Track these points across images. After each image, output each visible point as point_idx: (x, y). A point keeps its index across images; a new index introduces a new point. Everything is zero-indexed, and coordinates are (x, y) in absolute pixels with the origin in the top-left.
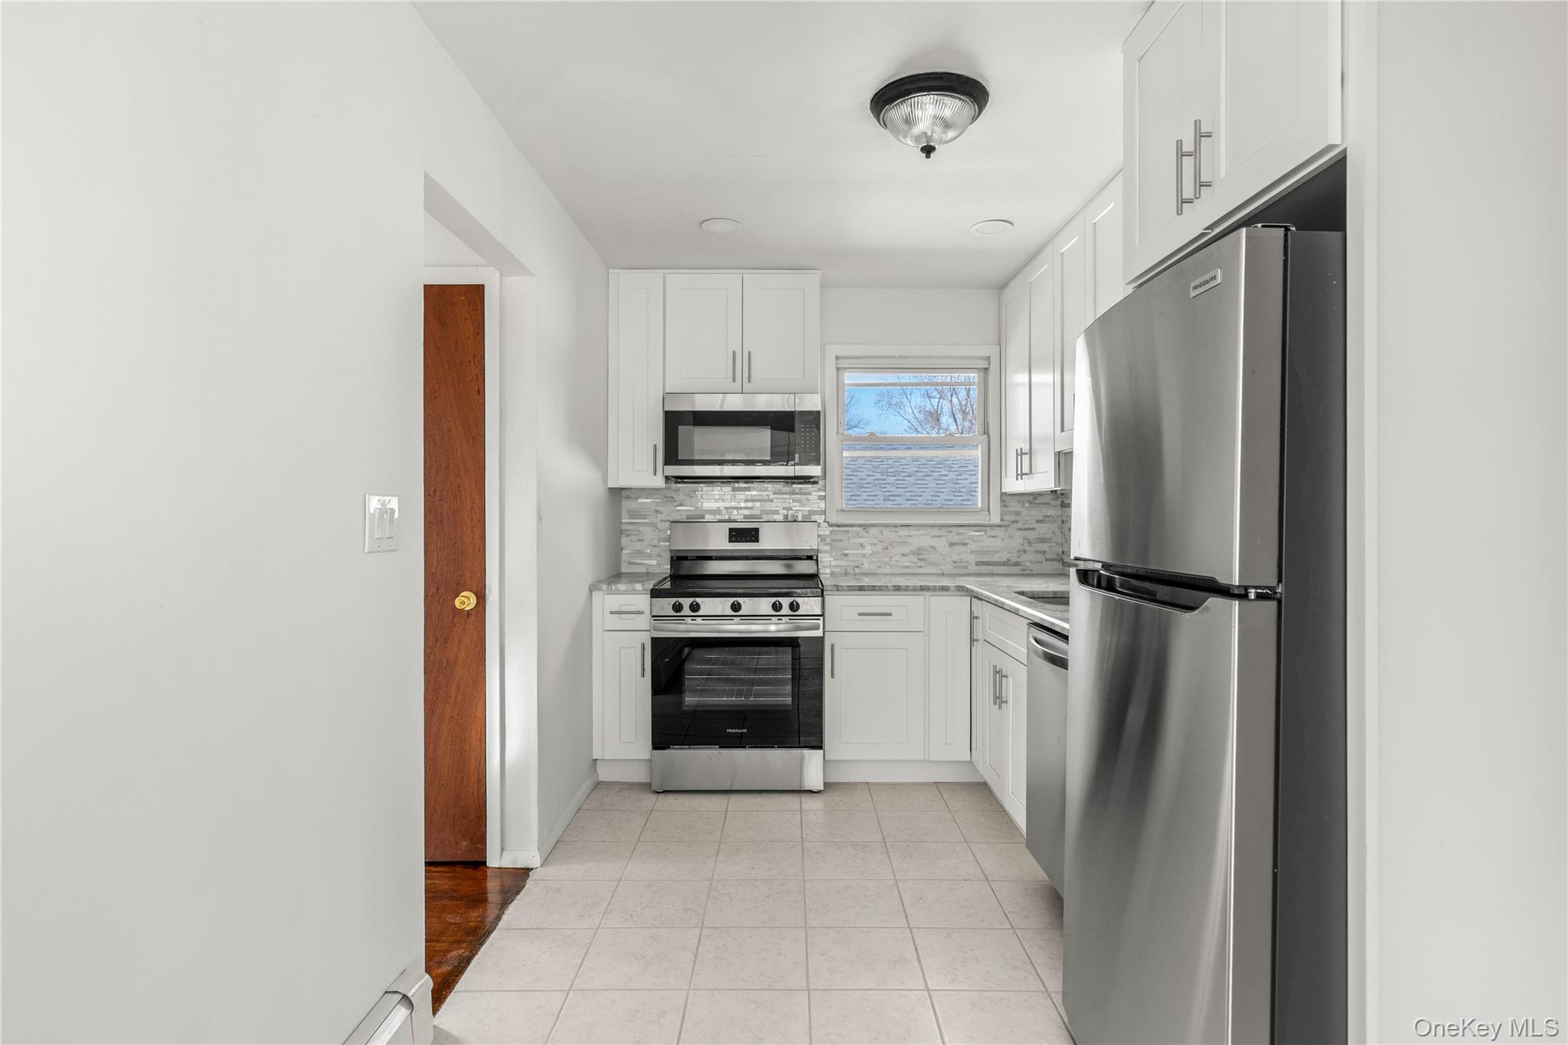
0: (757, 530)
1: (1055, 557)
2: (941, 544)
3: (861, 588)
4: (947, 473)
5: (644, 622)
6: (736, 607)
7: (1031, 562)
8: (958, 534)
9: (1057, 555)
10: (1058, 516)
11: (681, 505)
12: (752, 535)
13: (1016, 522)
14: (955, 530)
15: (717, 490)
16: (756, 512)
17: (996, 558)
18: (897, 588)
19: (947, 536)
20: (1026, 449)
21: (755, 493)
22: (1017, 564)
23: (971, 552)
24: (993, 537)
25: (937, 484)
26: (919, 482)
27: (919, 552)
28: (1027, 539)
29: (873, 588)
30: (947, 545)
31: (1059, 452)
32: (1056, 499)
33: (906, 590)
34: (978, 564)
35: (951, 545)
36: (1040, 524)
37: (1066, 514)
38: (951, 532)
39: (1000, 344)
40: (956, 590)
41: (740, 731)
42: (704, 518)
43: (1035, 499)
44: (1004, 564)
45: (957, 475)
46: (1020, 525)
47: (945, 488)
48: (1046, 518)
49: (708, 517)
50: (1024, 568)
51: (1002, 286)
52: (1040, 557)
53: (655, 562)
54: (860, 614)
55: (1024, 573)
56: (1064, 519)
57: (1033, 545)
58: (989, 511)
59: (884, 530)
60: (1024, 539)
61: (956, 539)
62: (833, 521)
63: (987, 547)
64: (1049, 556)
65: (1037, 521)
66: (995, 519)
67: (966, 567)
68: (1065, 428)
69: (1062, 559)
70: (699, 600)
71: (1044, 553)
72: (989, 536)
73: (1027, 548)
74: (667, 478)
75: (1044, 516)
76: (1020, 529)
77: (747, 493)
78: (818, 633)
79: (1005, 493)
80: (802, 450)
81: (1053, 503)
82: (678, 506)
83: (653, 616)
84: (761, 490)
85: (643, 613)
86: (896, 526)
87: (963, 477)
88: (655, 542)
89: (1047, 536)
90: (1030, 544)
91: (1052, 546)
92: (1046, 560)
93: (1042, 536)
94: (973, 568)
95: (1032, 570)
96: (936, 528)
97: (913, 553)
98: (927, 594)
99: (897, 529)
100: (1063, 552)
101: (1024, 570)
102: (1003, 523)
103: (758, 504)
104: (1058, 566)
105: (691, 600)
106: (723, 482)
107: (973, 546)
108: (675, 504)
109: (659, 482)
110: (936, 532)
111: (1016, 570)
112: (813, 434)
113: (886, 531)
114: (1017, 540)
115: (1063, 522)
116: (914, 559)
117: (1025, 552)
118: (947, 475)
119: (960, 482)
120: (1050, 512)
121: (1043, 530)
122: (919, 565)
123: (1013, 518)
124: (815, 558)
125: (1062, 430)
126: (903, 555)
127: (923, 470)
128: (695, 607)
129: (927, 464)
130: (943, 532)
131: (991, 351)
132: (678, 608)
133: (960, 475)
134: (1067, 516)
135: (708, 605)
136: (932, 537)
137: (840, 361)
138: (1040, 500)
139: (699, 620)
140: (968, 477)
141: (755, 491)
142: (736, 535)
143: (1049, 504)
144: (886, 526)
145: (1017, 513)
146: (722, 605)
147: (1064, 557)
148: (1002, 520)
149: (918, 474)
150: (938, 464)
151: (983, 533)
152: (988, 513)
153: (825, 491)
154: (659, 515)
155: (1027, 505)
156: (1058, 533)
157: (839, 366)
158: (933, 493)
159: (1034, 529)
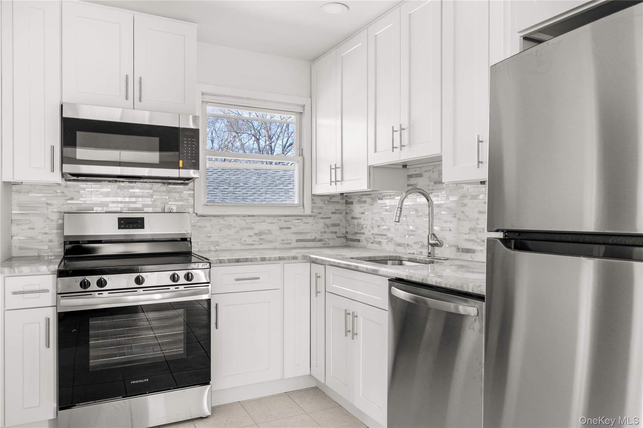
0: (142, 219)
1: (342, 235)
2: (274, 228)
3: (238, 261)
4: (227, 187)
5: (49, 299)
6: (139, 281)
7: (328, 239)
8: (285, 221)
9: (343, 234)
10: (343, 210)
11: (72, 199)
12: (138, 223)
13: (320, 213)
14: (283, 218)
15: (107, 188)
16: (139, 205)
17: (308, 237)
18: (263, 259)
19: (278, 223)
20: (339, 165)
21: (138, 191)
22: (320, 240)
23: (294, 233)
24: (306, 223)
25: (222, 194)
26: (211, 192)
27: (259, 234)
28: (327, 224)
29: (246, 260)
30: (278, 228)
31: (370, 166)
32: (343, 199)
33: (269, 260)
34: (298, 241)
35: (281, 228)
36: (334, 215)
37: (350, 208)
38: (280, 220)
39: (311, 98)
40: (302, 259)
41: (142, 381)
42: (93, 210)
43: (331, 199)
44: (313, 240)
45: (233, 189)
46: (322, 216)
47: (228, 196)
48: (337, 211)
49: (97, 209)
50: (325, 243)
51: (314, 60)
52: (334, 236)
53: (46, 247)
54: (237, 280)
55: (325, 246)
56: (348, 211)
57: (329, 228)
58: (303, 206)
59: (236, 219)
60: (324, 224)
61: (284, 225)
62: (200, 212)
63: (303, 229)
64: (338, 235)
65: (332, 213)
66: (308, 211)
67: (290, 243)
68: (378, 150)
69: (346, 237)
70: (105, 277)
71: (336, 233)
72: (304, 223)
73: (327, 230)
74: (63, 175)
75: (336, 210)
76: (322, 218)
77: (131, 190)
78: (205, 297)
79: (314, 194)
80: (185, 157)
81: (341, 201)
82: (69, 200)
83: (59, 294)
84: (143, 189)
85: (47, 291)
86: (245, 216)
87: (238, 190)
88: (47, 230)
89: (338, 222)
90: (328, 227)
91: (340, 229)
92: (337, 237)
93: (335, 223)
94: (294, 244)
95: (329, 244)
96: (271, 217)
97: (256, 234)
98: (282, 262)
99: (245, 218)
100: (347, 232)
101: (325, 244)
102: (312, 214)
103: (140, 199)
104: (343, 240)
105: (98, 277)
106: (109, 181)
107: (294, 230)
108: (66, 198)
109: (56, 177)
110: (271, 220)
111: (320, 244)
112: (194, 146)
113: (237, 219)
114: (320, 225)
115: (347, 213)
116: (256, 238)
117: (325, 232)
118: (228, 189)
119: (236, 193)
120: (338, 207)
121: (336, 218)
122: (260, 242)
123: (319, 211)
124: (188, 239)
125: (375, 151)
126: (250, 236)
127: (212, 185)
128: (101, 283)
129: (214, 182)
130: (275, 220)
131: (306, 101)
132: (85, 285)
133: (236, 189)
134: (350, 210)
135: (113, 281)
136: (269, 223)
137: (205, 96)
138: (334, 200)
139: (105, 294)
140: (241, 190)
141: (137, 189)
142: (125, 223)
143: (339, 202)
144: (238, 216)
145: (321, 208)
146: (127, 280)
147: (347, 235)
148: (312, 212)
149: (210, 187)
150: (221, 182)
151: (301, 221)
152: (302, 207)
153: (194, 190)
154: (49, 207)
155: (326, 202)
156: (344, 220)
157: (204, 100)
158: (221, 199)
159: (330, 218)
